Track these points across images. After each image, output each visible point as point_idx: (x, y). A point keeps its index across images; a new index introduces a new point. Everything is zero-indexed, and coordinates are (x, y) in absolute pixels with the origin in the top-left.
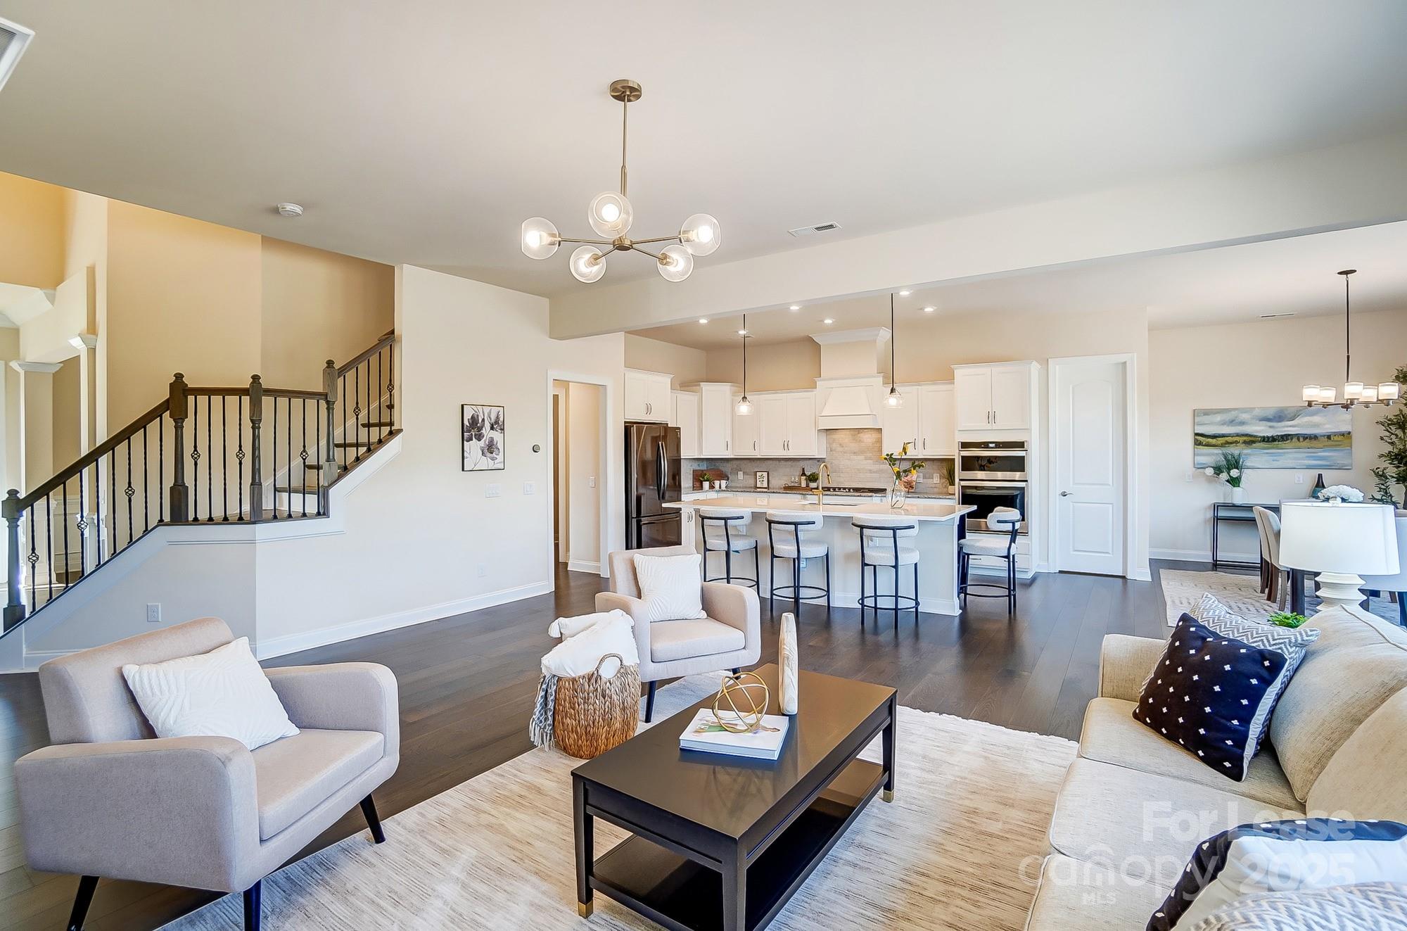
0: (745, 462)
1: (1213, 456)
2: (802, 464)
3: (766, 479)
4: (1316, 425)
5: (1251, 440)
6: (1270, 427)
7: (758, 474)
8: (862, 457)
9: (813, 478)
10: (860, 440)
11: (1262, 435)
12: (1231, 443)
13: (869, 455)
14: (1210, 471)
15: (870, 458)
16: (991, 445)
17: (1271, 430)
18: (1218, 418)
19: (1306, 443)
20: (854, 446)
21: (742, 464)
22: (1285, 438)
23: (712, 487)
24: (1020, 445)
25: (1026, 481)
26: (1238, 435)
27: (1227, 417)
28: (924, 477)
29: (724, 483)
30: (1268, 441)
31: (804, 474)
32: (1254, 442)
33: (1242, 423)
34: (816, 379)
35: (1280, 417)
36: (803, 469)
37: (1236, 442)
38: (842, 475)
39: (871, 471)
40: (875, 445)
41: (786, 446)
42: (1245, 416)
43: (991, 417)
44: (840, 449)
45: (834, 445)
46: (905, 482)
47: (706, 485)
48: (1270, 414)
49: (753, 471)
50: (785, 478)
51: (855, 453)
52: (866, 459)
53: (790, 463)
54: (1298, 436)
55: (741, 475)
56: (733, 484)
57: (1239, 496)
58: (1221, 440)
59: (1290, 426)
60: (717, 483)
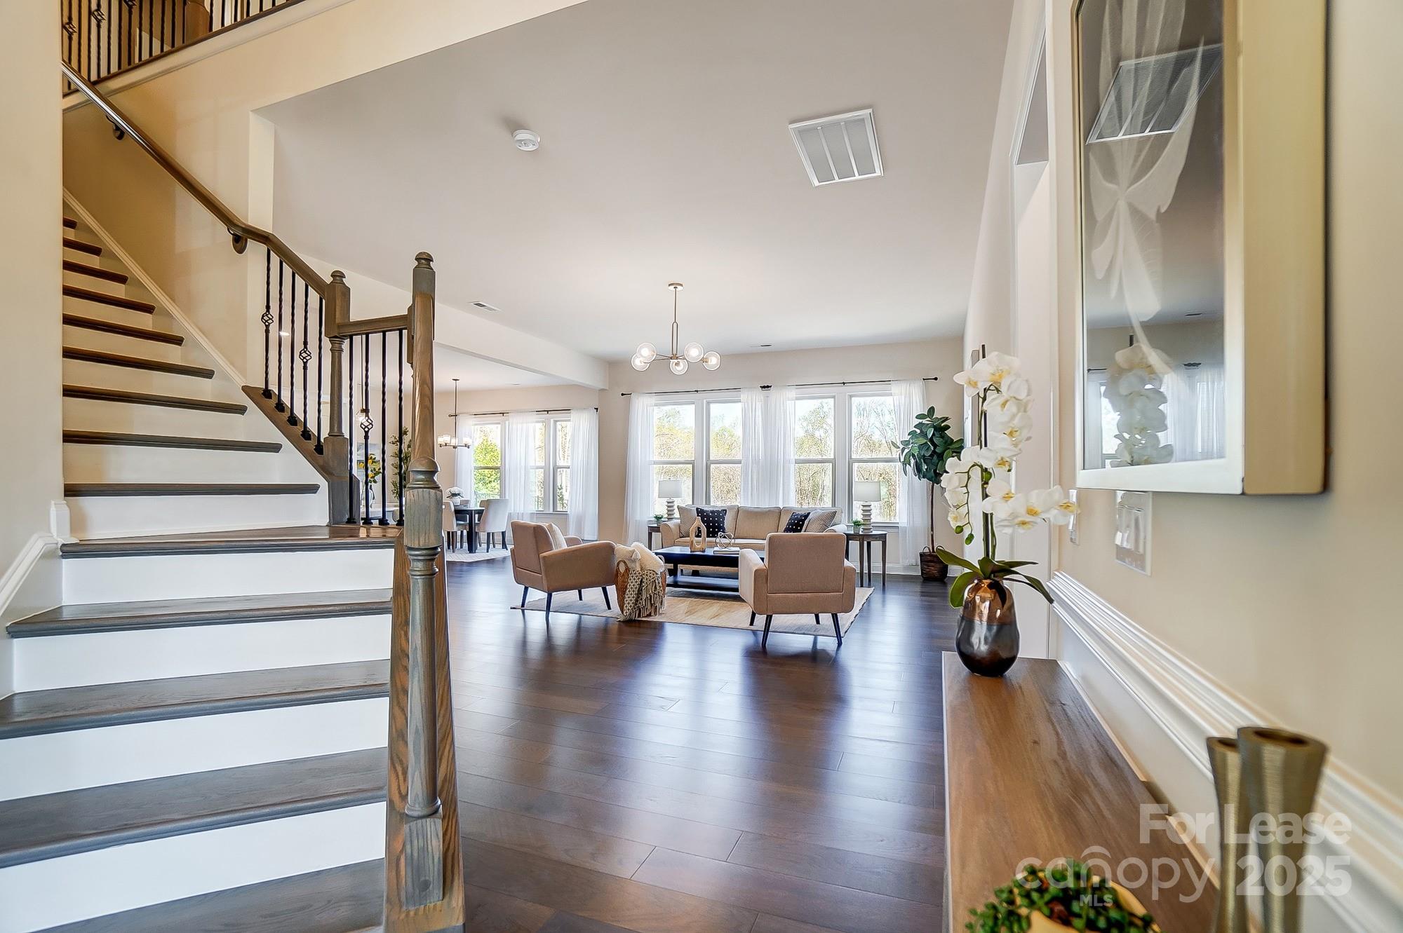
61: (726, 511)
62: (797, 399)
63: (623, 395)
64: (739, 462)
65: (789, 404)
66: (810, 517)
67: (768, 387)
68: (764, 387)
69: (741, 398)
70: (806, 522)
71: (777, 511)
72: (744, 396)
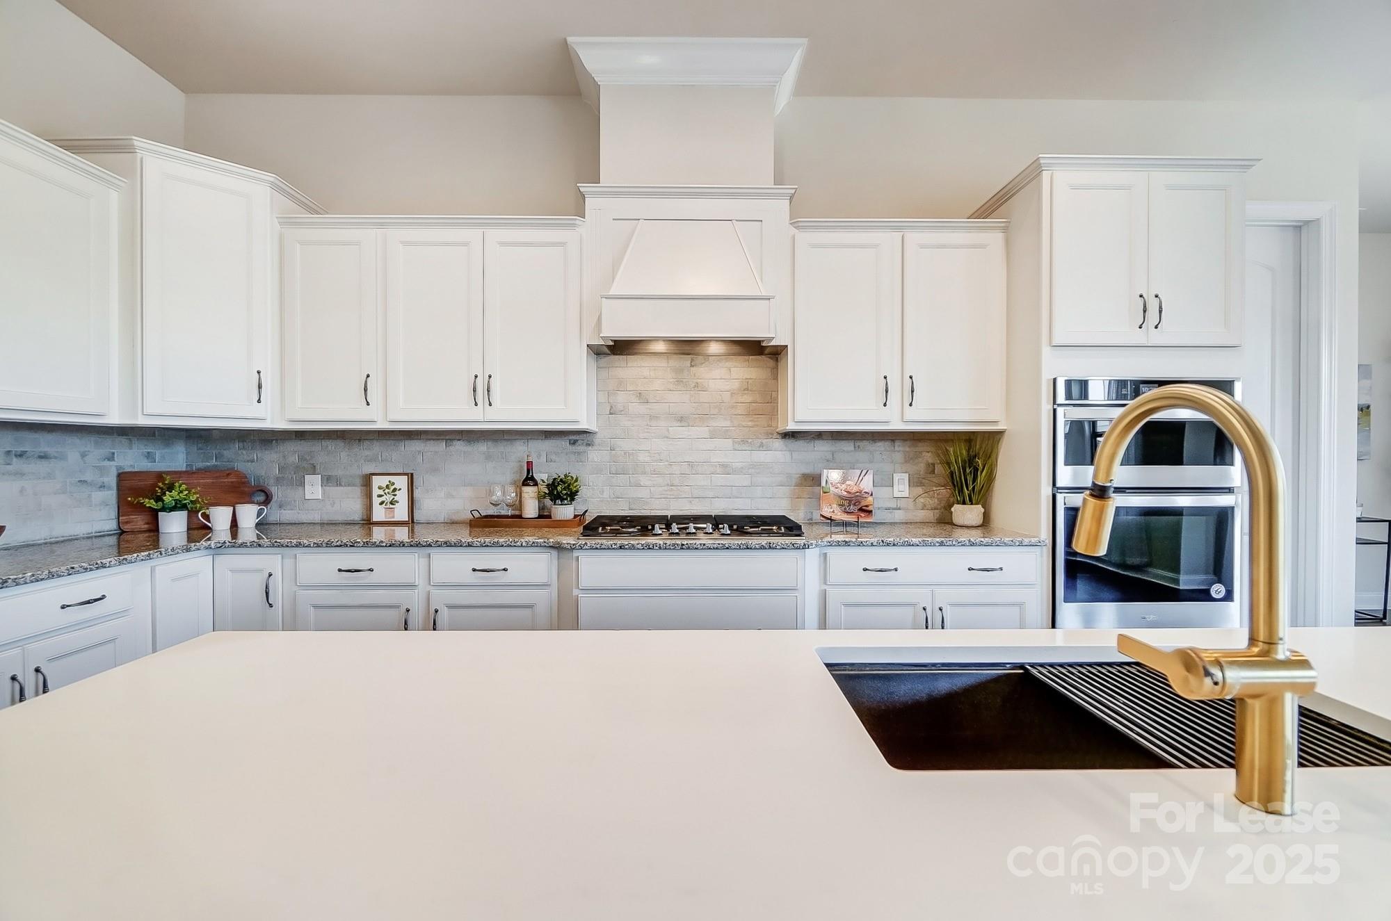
0: (330, 445)
2: (520, 451)
3: (402, 497)
7: (378, 482)
8: (702, 430)
9: (562, 490)
10: (697, 385)
13: (722, 423)
15: (725, 435)
20: (680, 400)
21: (321, 453)
23: (199, 530)
24: (1223, 388)
29: (248, 514)
31: (529, 480)
34: (585, 188)
36: (529, 464)
38: (644, 480)
39: (726, 469)
40: (741, 400)
41: (481, 390)
43: (1148, 311)
44: (636, 408)
45: (621, 398)
46: (841, 498)
47: (174, 525)
49: (359, 472)
50: (467, 492)
53: (483, 447)
55: (314, 488)
56: (287, 515)
60: (220, 517)
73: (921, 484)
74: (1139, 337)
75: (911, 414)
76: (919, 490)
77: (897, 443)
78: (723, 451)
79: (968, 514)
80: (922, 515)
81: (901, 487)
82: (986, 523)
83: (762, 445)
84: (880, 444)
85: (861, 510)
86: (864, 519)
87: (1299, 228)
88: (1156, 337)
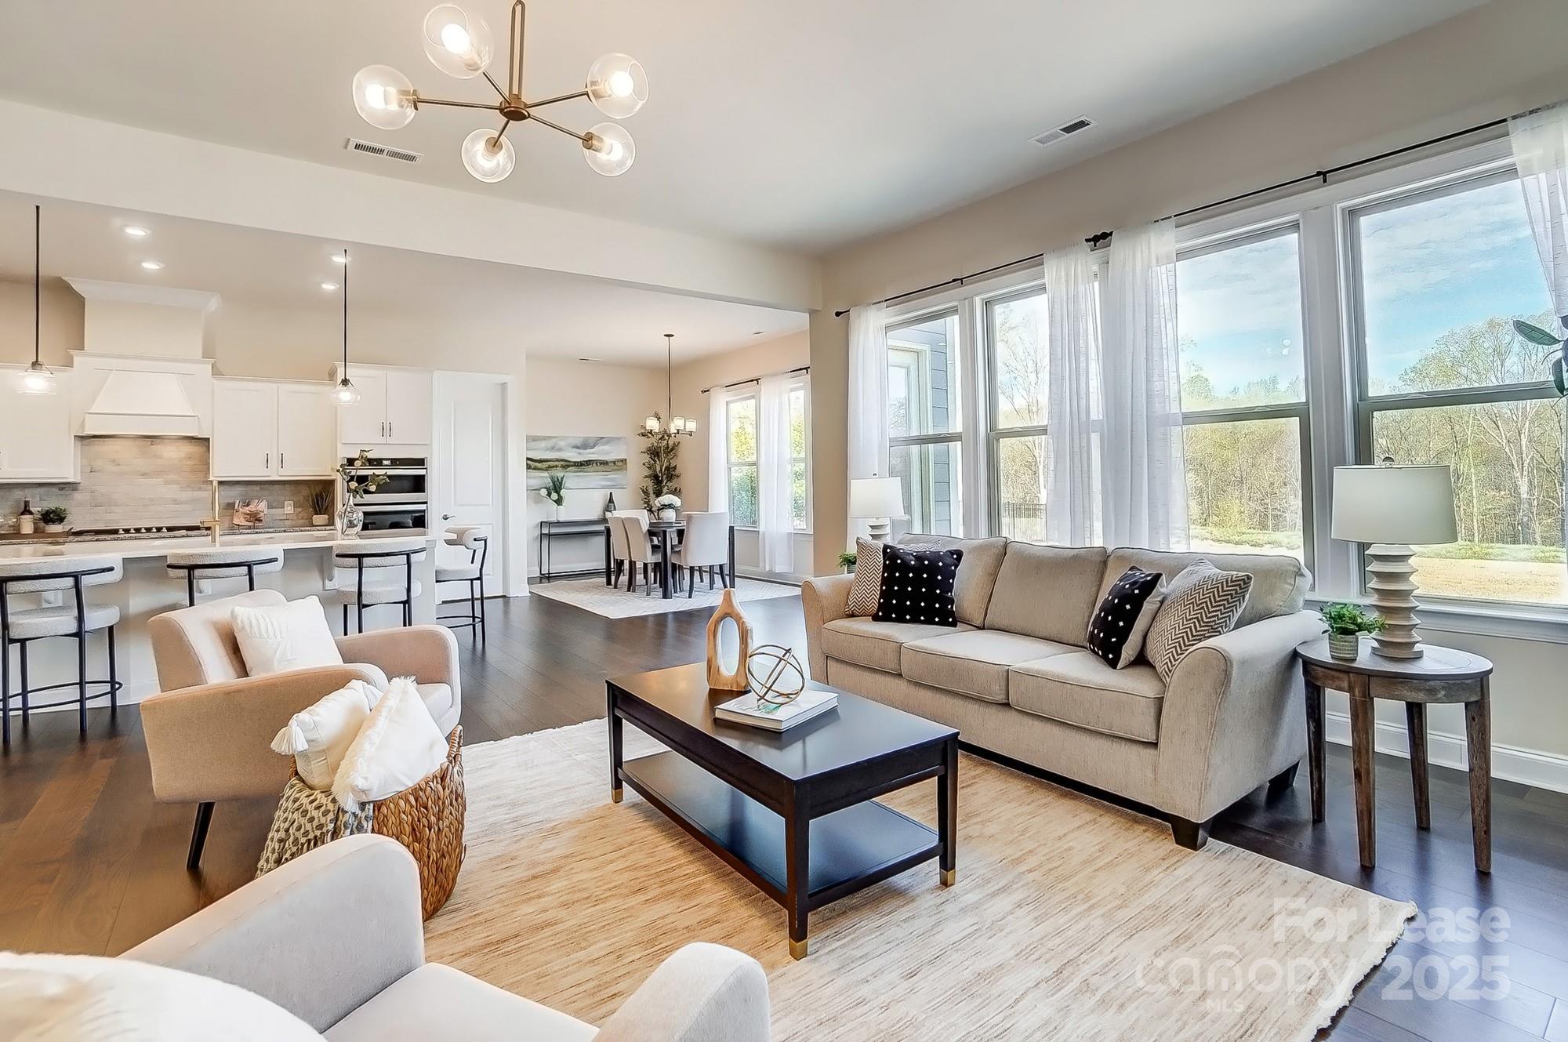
1: (543, 478)
4: (607, 453)
5: (567, 465)
6: (579, 453)
8: (160, 480)
9: (51, 517)
11: (573, 460)
12: (553, 467)
13: (176, 477)
14: (544, 492)
16: (385, 462)
17: (579, 456)
18: (543, 444)
19: (601, 468)
20: (140, 464)
22: (588, 463)
24: (420, 462)
25: (426, 503)
26: (558, 460)
27: (550, 443)
28: (270, 507)
30: (578, 466)
31: (27, 511)
32: (568, 466)
33: (560, 450)
34: (73, 353)
35: (585, 445)
36: (26, 502)
37: (556, 466)
38: (115, 509)
39: (176, 502)
42: (562, 444)
43: (386, 430)
44: (110, 468)
45: (99, 462)
48: (578, 442)
51: (143, 475)
52: (167, 483)
54: (596, 462)
57: (564, 513)
58: (545, 465)
59: (590, 453)
61: (959, 554)
62: (1181, 255)
63: (838, 314)
64: (1043, 431)
65: (1162, 273)
66: (1162, 588)
67: (1105, 236)
68: (1096, 239)
69: (1046, 280)
70: (1149, 606)
71: (1098, 559)
72: (1053, 271)
73: (300, 506)
74: (382, 440)
75: (282, 472)
76: (300, 510)
77: (287, 486)
78: (172, 492)
79: (320, 519)
80: (301, 522)
81: (289, 508)
82: (331, 522)
83: (200, 488)
84: (276, 486)
85: (257, 520)
86: (258, 524)
87: (504, 385)
88: (390, 440)
